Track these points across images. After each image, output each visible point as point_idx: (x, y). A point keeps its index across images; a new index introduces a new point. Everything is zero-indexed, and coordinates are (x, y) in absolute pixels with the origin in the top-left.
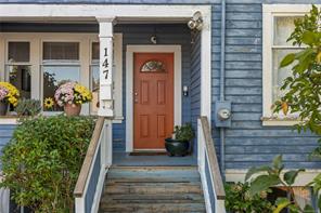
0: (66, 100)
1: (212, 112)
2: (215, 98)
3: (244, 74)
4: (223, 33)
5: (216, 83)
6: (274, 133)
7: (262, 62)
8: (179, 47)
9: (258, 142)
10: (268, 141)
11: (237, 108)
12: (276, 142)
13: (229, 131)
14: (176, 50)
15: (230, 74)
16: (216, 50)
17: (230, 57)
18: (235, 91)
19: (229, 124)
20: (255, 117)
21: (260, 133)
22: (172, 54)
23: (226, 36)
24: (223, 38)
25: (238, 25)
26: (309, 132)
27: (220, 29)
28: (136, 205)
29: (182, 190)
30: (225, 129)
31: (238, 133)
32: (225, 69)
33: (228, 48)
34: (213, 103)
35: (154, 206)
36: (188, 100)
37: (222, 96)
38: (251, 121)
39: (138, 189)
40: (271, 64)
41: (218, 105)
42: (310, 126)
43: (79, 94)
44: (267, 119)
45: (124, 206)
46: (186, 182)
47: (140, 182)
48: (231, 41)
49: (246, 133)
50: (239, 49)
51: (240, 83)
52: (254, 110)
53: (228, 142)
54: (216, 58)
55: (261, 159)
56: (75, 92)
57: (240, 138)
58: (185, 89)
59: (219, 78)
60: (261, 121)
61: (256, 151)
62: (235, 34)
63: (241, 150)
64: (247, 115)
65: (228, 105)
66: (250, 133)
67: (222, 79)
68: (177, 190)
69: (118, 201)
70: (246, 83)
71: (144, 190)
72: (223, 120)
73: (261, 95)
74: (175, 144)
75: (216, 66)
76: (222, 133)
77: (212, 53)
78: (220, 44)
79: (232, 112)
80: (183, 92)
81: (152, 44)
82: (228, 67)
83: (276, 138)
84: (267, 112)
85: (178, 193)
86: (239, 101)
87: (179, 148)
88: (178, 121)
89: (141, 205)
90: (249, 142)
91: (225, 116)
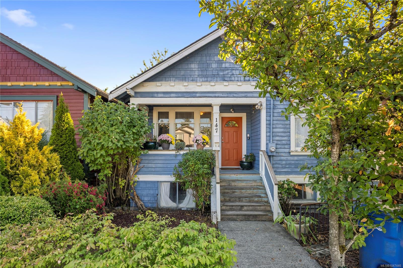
0: (199, 142)
1: (267, 148)
2: (268, 141)
3: (282, 130)
4: (272, 111)
5: (268, 134)
6: (296, 158)
7: (290, 124)
8: (245, 114)
9: (288, 162)
10: (293, 162)
11: (278, 146)
12: (297, 162)
13: (274, 157)
14: (244, 116)
15: (275, 130)
16: (268, 118)
17: (275, 122)
18: (277, 138)
19: (275, 154)
20: (287, 150)
21: (289, 158)
22: (241, 118)
23: (273, 112)
24: (272, 114)
25: (279, 107)
26: (314, 158)
27: (270, 109)
28: (234, 190)
29: (253, 184)
30: (273, 156)
31: (279, 158)
32: (273, 128)
33: (274, 118)
34: (267, 144)
35: (242, 191)
36: (250, 141)
37: (271, 140)
38: (285, 152)
39: (233, 184)
40: (294, 125)
41: (270, 145)
42: (314, 155)
43: (205, 140)
44: (293, 152)
45: (229, 191)
46: (255, 181)
47: (234, 181)
48: (275, 115)
49: (282, 158)
50: (279, 118)
51: (280, 134)
52: (286, 147)
53: (274, 162)
54: (268, 122)
55: (289, 171)
56: (203, 139)
57: (279, 160)
58: (248, 135)
59: (270, 132)
60: (290, 153)
61: (287, 166)
62: (277, 111)
63: (280, 166)
64: (283, 149)
65: (274, 145)
66: (284, 158)
67: (271, 133)
68: (251, 185)
69: (226, 189)
70: (282, 134)
71: (236, 184)
72: (272, 152)
73: (290, 140)
74: (245, 164)
75: (268, 126)
76: (271, 158)
77: (266, 120)
78: (270, 116)
79: (276, 148)
80: (247, 137)
81: (232, 112)
82: (274, 127)
83: (297, 160)
84: (293, 148)
85: (252, 186)
86: (279, 143)
87: (247, 166)
88: (244, 152)
89: (236, 191)
90: (284, 162)
91: (273, 150)
